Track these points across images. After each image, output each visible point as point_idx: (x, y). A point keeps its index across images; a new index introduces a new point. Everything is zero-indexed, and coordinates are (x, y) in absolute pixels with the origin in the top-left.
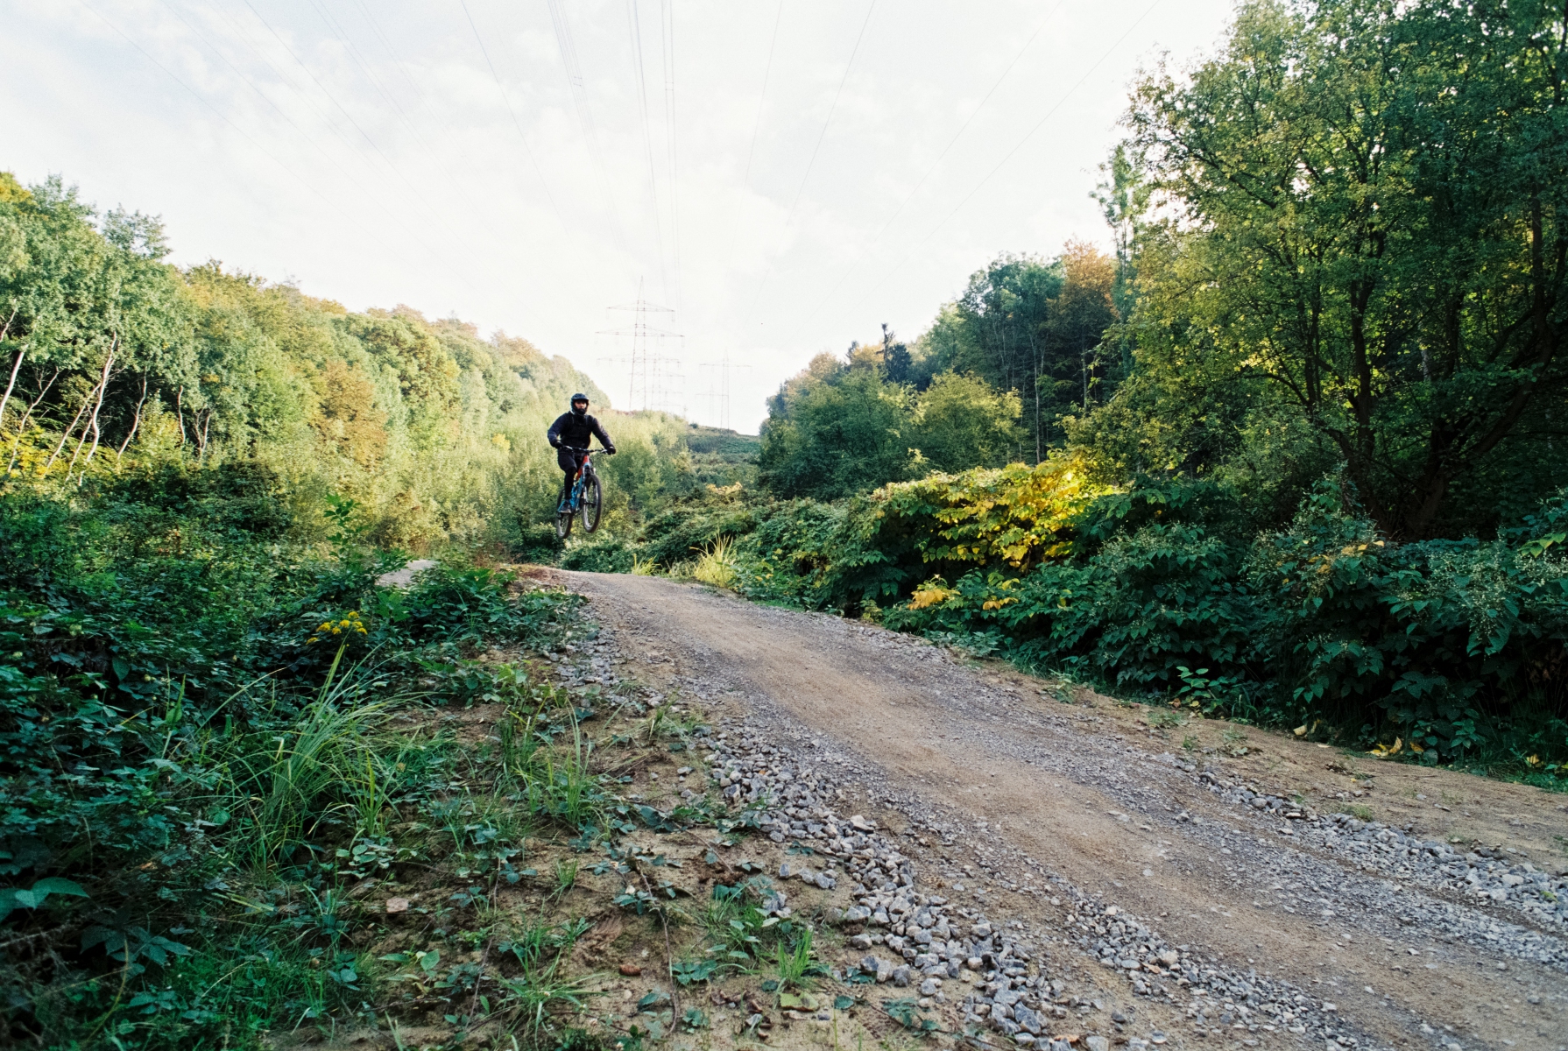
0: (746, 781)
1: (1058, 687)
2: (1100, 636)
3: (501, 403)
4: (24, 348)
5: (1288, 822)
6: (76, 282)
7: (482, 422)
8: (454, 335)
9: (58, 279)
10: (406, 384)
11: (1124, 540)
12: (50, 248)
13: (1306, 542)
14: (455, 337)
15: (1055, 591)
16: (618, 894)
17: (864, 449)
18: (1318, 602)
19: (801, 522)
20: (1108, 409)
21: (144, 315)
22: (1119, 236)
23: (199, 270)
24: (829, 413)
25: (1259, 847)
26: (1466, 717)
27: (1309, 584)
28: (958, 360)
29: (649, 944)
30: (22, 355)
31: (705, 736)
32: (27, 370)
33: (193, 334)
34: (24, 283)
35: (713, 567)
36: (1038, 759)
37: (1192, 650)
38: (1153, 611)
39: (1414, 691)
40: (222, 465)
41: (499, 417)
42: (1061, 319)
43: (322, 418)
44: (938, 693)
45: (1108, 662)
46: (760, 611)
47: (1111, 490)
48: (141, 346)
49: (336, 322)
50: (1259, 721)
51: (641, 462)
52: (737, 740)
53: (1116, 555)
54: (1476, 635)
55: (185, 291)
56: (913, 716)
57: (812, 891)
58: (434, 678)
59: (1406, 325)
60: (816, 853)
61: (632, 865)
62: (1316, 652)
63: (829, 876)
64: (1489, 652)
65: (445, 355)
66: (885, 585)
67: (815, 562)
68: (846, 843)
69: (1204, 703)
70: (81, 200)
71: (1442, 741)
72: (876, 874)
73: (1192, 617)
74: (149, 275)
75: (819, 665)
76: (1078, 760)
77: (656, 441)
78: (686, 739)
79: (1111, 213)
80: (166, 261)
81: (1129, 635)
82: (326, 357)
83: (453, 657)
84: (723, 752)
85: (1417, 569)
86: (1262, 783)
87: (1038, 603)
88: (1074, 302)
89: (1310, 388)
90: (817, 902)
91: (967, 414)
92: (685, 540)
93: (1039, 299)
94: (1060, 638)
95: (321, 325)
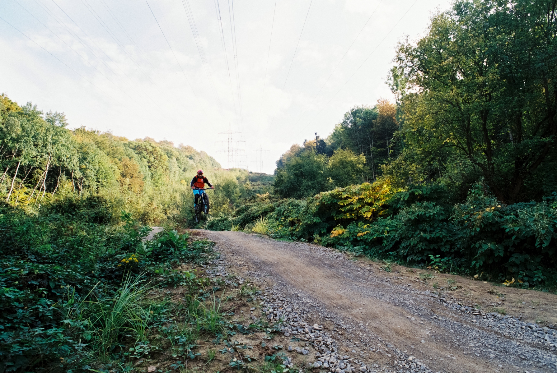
0: (275, 312)
1: (386, 266)
2: (400, 244)
3: (183, 169)
4: (20, 161)
5: (474, 317)
6: (37, 137)
7: (177, 176)
8: (166, 146)
9: (31, 136)
10: (150, 164)
11: (406, 209)
12: (28, 126)
13: (472, 207)
14: (166, 147)
15: (383, 228)
16: (231, 362)
17: (311, 178)
18: (478, 229)
19: (290, 207)
21: (60, 147)
22: (397, 97)
23: (78, 130)
24: (297, 166)
25: (464, 328)
26: (538, 269)
27: (474, 223)
28: (342, 144)
30: (19, 163)
31: (259, 295)
32: (21, 168)
33: (76, 152)
34: (20, 139)
35: (260, 226)
36: (380, 297)
37: (434, 248)
38: (419, 234)
39: (517, 262)
40: (87, 198)
41: (182, 174)
42: (378, 127)
43: (121, 178)
44: (343, 272)
45: (403, 254)
46: (277, 243)
47: (401, 190)
48: (59, 157)
49: (125, 144)
50: (460, 273)
51: (233, 187)
52: (271, 296)
53: (404, 215)
54: (538, 240)
55: (73, 137)
56: (334, 281)
57: (300, 356)
58: (163, 277)
59: (502, 124)
60: (302, 340)
61: (235, 349)
62: (479, 247)
63: (306, 350)
64: (544, 246)
65: (163, 153)
66: (322, 229)
67: (296, 222)
68: (312, 335)
69: (440, 267)
70: (38, 110)
71: (530, 278)
72: (323, 347)
73: (433, 236)
74: (61, 133)
75: (299, 263)
76: (395, 296)
77: (238, 179)
78: (253, 296)
79: (393, 89)
80: (67, 128)
81: (410, 243)
82: (122, 157)
83: (169, 268)
84: (266, 301)
85: (514, 215)
86: (463, 301)
87: (377, 233)
88: (382, 121)
89: (469, 149)
90: (303, 360)
91: (347, 163)
92: (250, 215)
93: (370, 121)
94: (386, 246)
95: (120, 146)
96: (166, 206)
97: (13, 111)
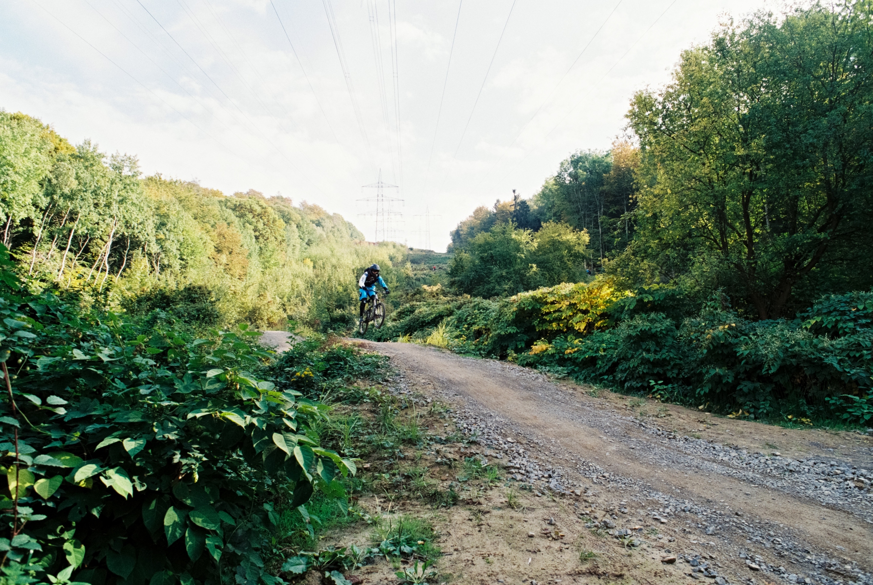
0: (469, 428)
1: (592, 391)
2: (617, 366)
3: (306, 241)
4: (75, 227)
6: (98, 192)
7: (297, 252)
8: (280, 205)
9: (90, 191)
10: (257, 234)
11: (628, 321)
12: (86, 175)
13: (704, 324)
14: (281, 207)
15: (598, 345)
16: (436, 460)
17: (506, 265)
18: (705, 351)
19: (476, 311)
20: (623, 256)
21: (129, 207)
23: (151, 179)
24: (486, 247)
26: (766, 400)
27: (702, 343)
28: (555, 210)
29: (448, 473)
30: (74, 231)
31: (451, 412)
32: (76, 238)
33: (152, 214)
34: (74, 195)
35: (439, 336)
36: (577, 419)
37: (658, 372)
38: (640, 355)
39: (745, 390)
40: (185, 288)
41: (306, 249)
42: (611, 185)
43: (215, 253)
44: (540, 394)
45: (621, 378)
46: (463, 359)
47: (628, 293)
48: (127, 222)
49: (220, 202)
50: (684, 403)
51: (385, 272)
52: (463, 414)
53: (624, 329)
54: (766, 365)
56: (529, 403)
57: (495, 459)
60: (496, 449)
62: (706, 373)
63: (501, 455)
64: (771, 372)
65: (277, 217)
66: (518, 343)
67: (484, 332)
68: (506, 446)
69: (662, 396)
70: (99, 151)
71: (756, 410)
72: (516, 455)
73: (657, 357)
74: (132, 186)
75: (491, 385)
76: (593, 419)
77: (391, 259)
78: (444, 414)
80: (139, 178)
81: (629, 365)
82: (216, 221)
83: (344, 385)
84: (459, 418)
86: (665, 427)
87: (590, 351)
88: (618, 175)
89: (723, 242)
90: (497, 462)
91: (561, 244)
92: (418, 320)
93: (599, 175)
94: (600, 367)
95: (213, 204)
96: (285, 299)
97: (63, 152)
